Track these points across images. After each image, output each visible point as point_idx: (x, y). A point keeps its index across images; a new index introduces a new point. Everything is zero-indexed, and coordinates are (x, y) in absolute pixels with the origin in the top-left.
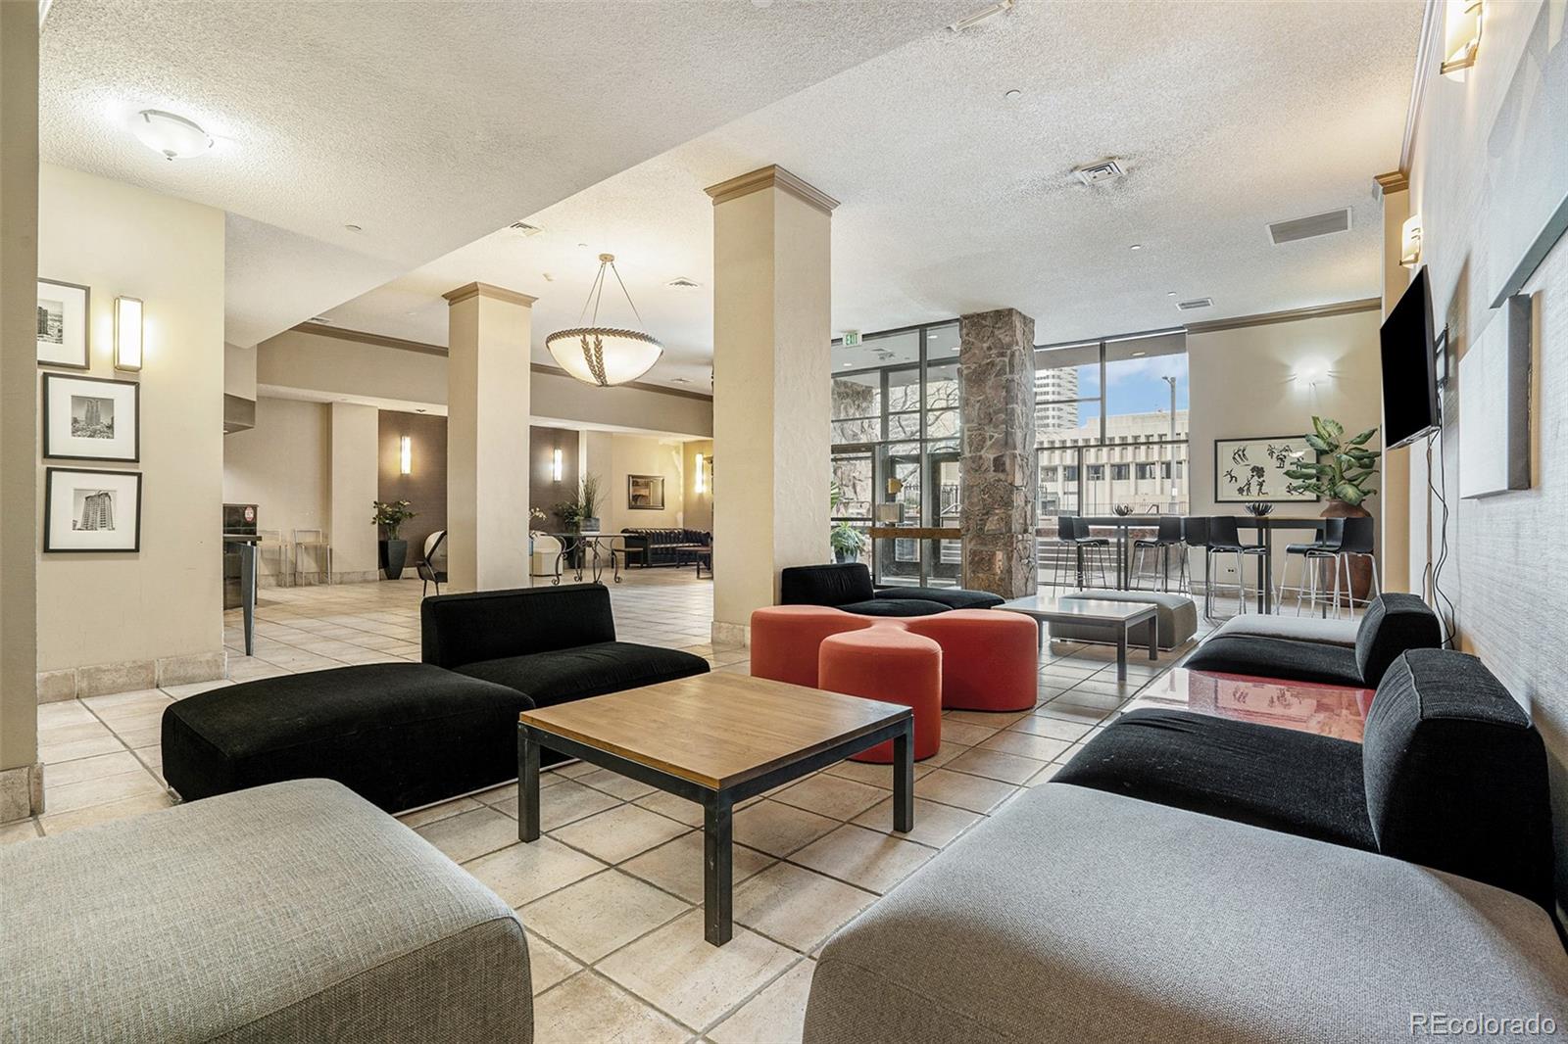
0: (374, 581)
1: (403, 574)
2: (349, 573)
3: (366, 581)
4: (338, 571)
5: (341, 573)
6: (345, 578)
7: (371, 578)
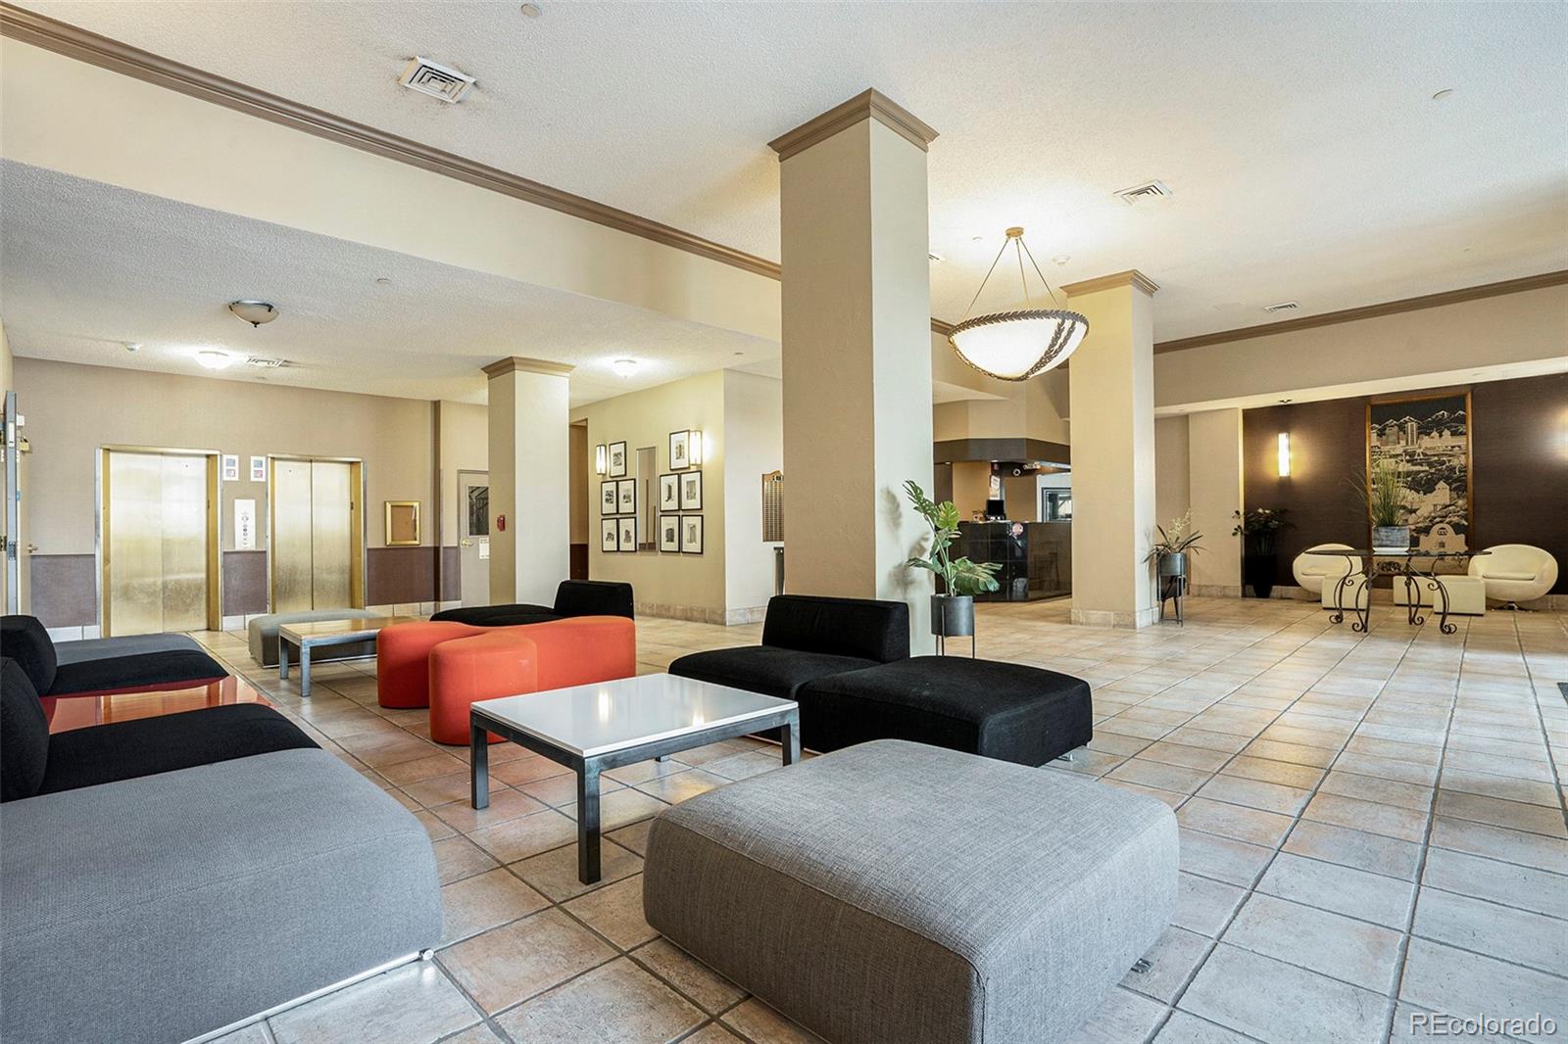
0: (1236, 597)
1: (1273, 594)
2: (1207, 586)
3: (1225, 596)
4: (1197, 583)
5: (1199, 586)
6: (1203, 591)
7: (1231, 593)
